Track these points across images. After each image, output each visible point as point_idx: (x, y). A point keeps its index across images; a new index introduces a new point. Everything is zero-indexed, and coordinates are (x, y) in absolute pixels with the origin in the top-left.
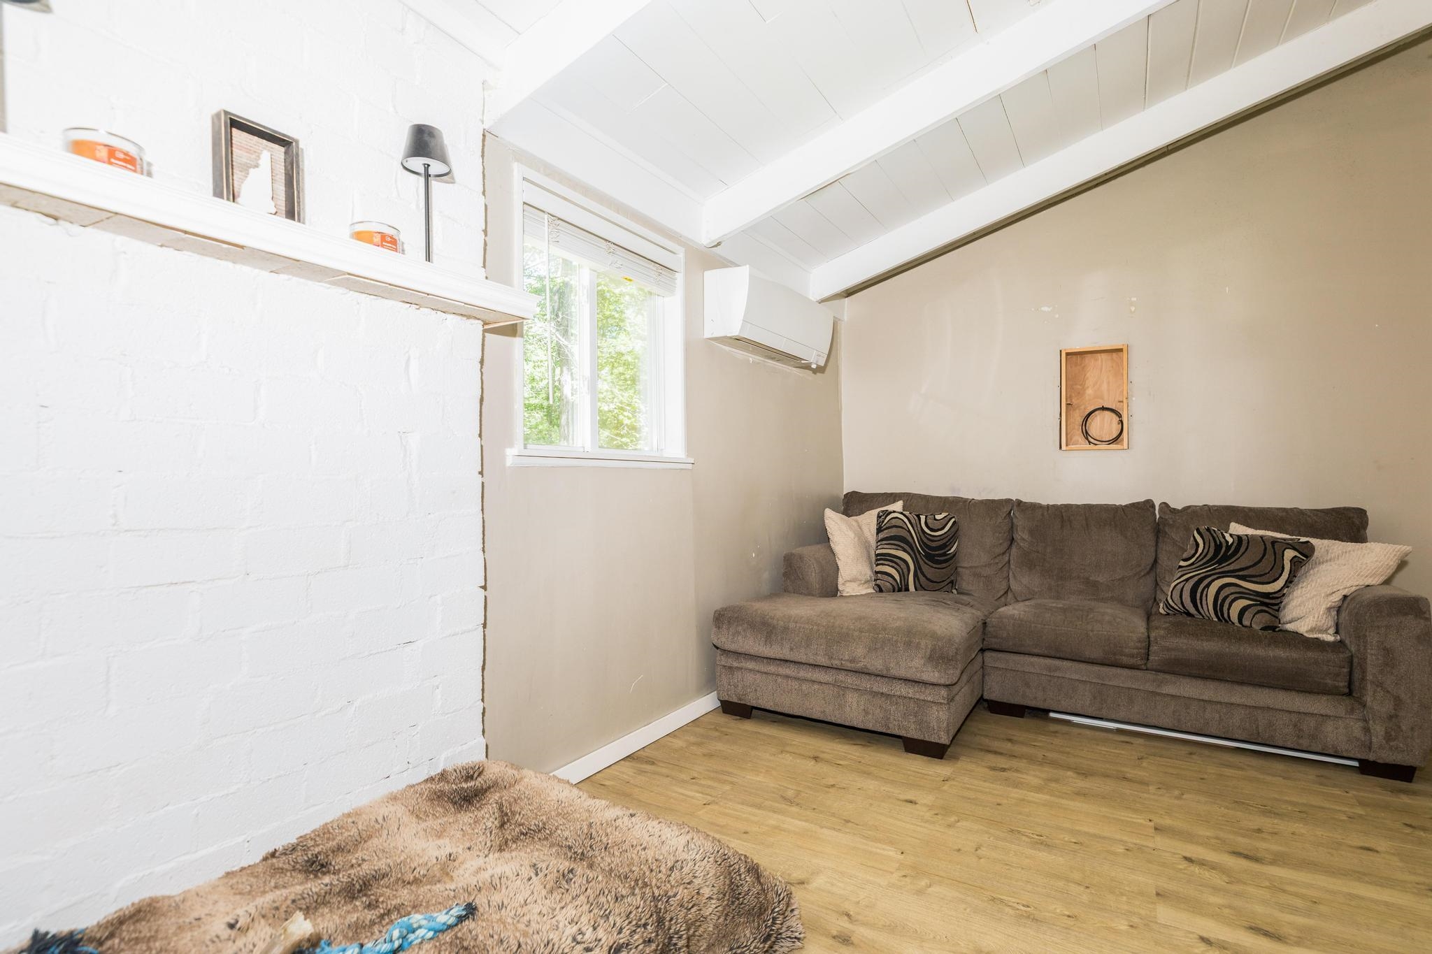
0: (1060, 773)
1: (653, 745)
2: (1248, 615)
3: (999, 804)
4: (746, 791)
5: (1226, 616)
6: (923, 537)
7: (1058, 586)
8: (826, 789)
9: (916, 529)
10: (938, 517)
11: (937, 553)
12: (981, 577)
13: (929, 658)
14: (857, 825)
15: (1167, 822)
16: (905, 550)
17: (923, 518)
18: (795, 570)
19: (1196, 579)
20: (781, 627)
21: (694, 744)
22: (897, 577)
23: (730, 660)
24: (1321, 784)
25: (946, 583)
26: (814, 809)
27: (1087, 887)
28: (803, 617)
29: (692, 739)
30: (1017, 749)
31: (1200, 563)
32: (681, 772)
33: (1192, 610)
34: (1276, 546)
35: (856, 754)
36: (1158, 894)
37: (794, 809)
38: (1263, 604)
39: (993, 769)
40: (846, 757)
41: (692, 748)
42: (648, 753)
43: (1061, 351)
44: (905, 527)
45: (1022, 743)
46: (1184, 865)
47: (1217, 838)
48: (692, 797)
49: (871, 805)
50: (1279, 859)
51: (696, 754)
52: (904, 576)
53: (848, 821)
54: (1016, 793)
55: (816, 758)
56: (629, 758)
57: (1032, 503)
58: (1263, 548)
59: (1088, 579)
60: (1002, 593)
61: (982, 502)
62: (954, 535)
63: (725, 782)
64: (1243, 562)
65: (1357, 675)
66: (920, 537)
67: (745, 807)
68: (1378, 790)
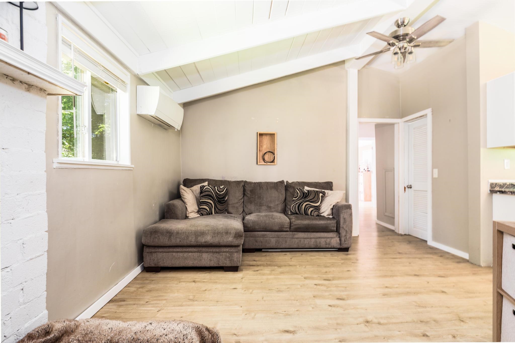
0: (273, 268)
1: (120, 293)
2: (313, 212)
3: (262, 282)
4: (173, 301)
5: (307, 213)
6: (217, 195)
7: (259, 208)
8: (204, 292)
9: (214, 192)
10: (221, 187)
11: (221, 200)
12: (235, 207)
13: (234, 237)
14: (221, 302)
15: (306, 275)
16: (211, 200)
17: (216, 188)
18: (171, 210)
19: (299, 203)
20: (175, 233)
21: (140, 288)
22: (208, 210)
23: (150, 250)
24: (332, 256)
25: (224, 210)
26: (203, 300)
27: (297, 300)
28: (184, 228)
29: (138, 286)
30: (259, 263)
31: (300, 198)
32: (139, 301)
33: (298, 212)
34: (318, 192)
35: (208, 276)
36: (314, 297)
37: (196, 303)
38: (316, 209)
39: (255, 271)
40: (205, 278)
41: (140, 290)
42: (119, 297)
43: (257, 133)
44: (211, 191)
45: (259, 261)
46: (315, 286)
47: (319, 277)
48: (151, 310)
49: (223, 293)
50: (334, 279)
51: (143, 292)
52: (211, 209)
53: (217, 301)
54: (265, 277)
55: (194, 281)
56: (111, 301)
57: (250, 182)
58: (315, 194)
59: (268, 205)
60: (241, 212)
61: (234, 182)
62: (227, 193)
63: (162, 300)
64: (311, 197)
65: (338, 226)
66: (216, 194)
67: (176, 308)
68: (343, 255)
